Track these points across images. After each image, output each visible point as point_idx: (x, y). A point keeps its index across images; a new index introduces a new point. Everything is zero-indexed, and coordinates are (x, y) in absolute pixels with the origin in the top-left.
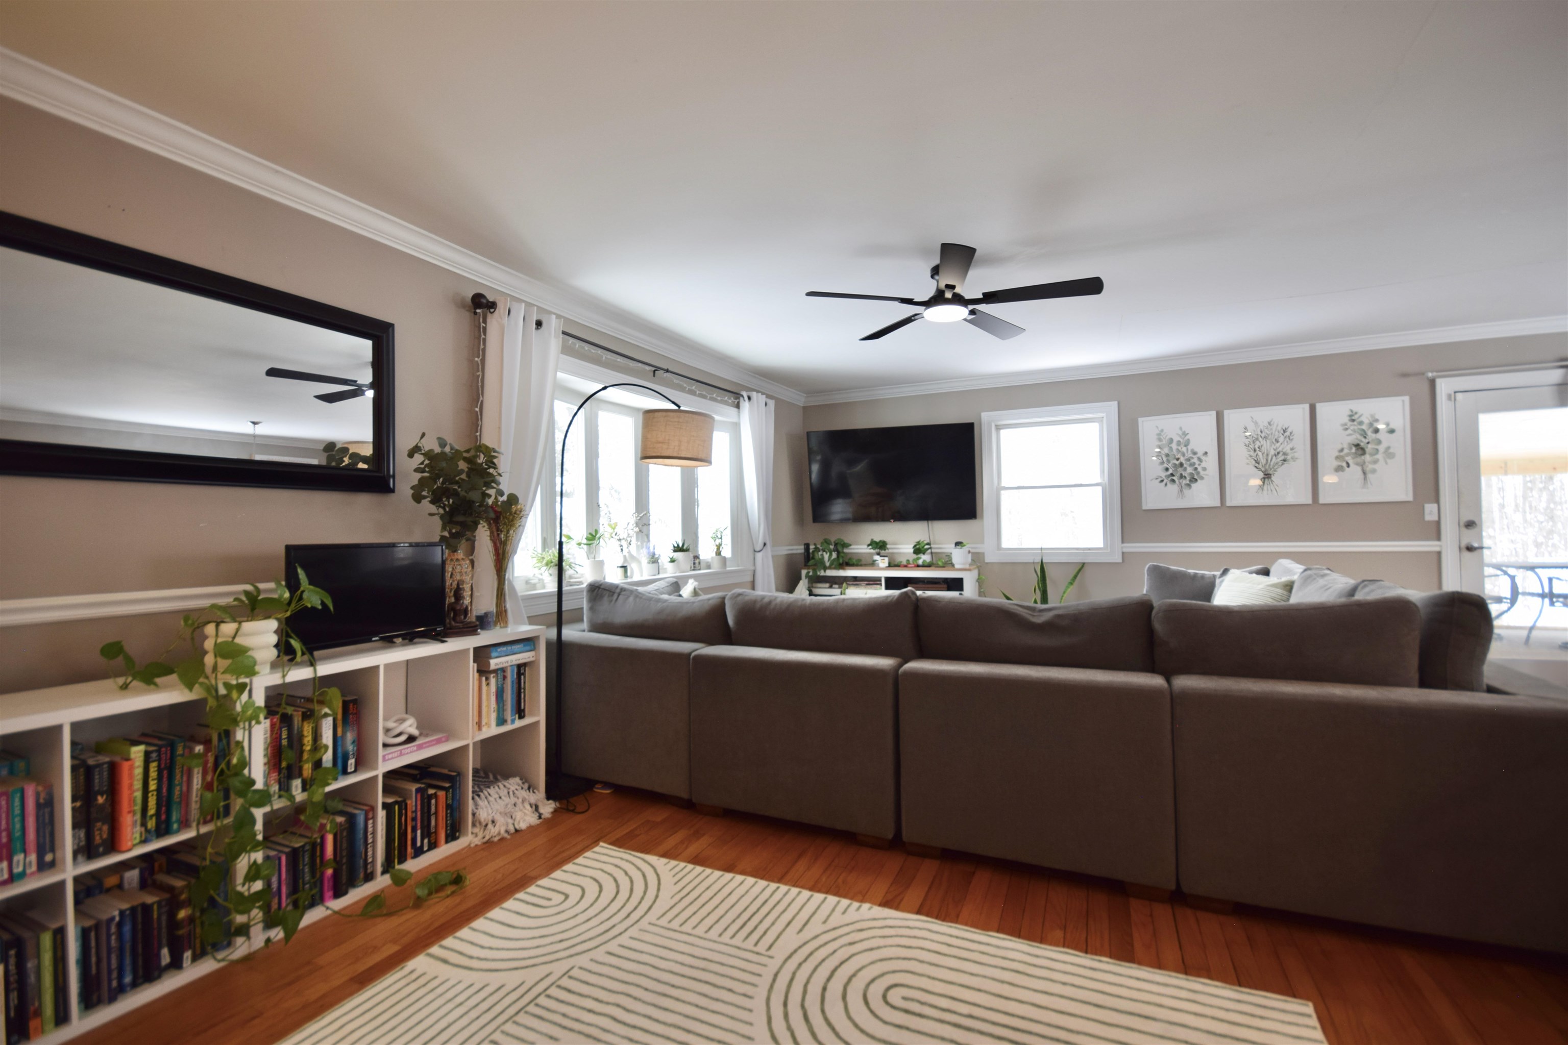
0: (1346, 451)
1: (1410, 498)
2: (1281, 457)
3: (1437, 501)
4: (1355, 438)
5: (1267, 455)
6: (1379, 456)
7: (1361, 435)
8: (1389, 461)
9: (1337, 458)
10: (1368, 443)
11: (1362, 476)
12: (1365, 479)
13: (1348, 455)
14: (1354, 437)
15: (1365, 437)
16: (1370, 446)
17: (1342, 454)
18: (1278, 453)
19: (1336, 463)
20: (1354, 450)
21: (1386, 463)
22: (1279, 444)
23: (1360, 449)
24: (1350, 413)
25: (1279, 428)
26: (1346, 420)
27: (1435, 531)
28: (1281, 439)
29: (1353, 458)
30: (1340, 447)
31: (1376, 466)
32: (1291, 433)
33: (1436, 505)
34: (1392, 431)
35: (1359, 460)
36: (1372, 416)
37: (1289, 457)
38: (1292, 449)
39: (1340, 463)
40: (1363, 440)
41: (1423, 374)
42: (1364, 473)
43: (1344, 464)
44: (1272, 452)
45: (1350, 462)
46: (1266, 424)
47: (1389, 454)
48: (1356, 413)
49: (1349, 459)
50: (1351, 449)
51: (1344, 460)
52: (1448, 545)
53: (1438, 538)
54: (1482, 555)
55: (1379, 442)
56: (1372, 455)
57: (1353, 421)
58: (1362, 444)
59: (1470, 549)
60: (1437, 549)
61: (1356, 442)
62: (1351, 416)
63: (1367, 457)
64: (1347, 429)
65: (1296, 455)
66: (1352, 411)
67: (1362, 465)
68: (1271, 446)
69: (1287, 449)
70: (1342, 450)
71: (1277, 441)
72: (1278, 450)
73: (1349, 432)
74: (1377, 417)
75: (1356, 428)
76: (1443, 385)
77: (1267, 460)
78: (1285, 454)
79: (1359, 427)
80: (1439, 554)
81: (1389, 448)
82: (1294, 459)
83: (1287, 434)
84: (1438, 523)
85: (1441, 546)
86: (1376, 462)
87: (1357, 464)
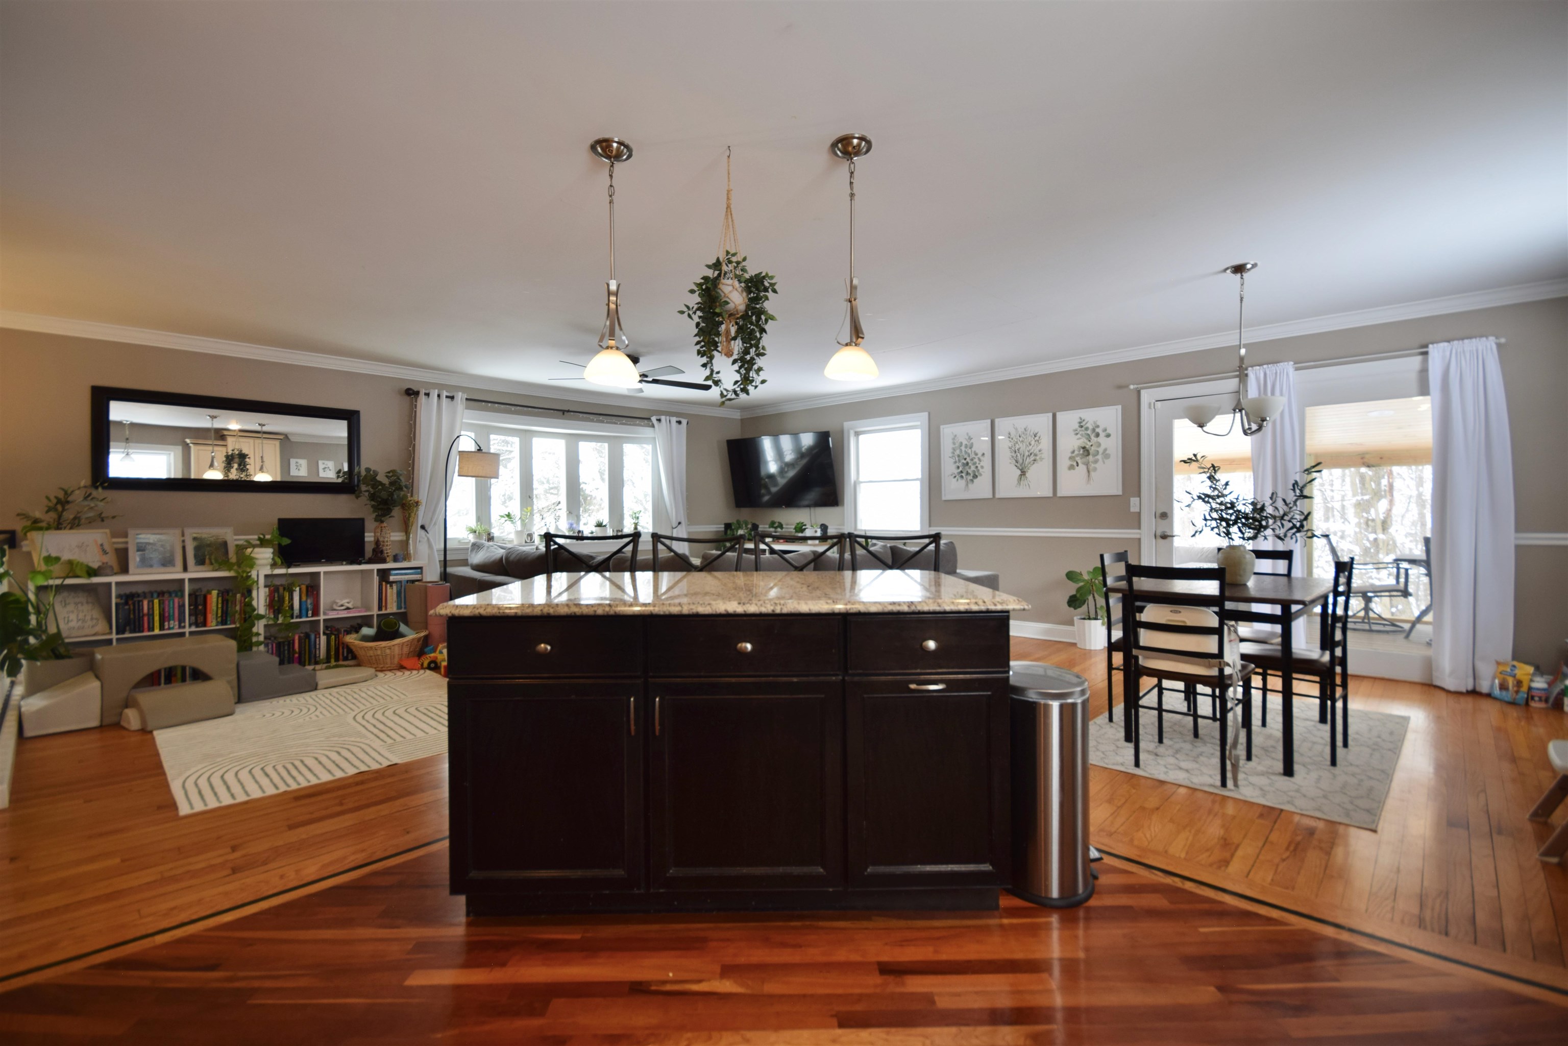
0: (1076, 452)
1: (1120, 493)
2: (1032, 458)
3: (1139, 496)
4: (1082, 442)
5: (1024, 456)
6: (1099, 457)
7: (1087, 439)
8: (1105, 461)
9: (1071, 458)
10: (1092, 445)
11: (1087, 474)
12: (1089, 476)
13: (1078, 455)
14: (1082, 440)
15: (1090, 441)
16: (1093, 448)
17: (1073, 455)
18: (1031, 454)
19: (1069, 463)
20: (1082, 450)
21: (1104, 463)
22: (1031, 447)
23: (1086, 451)
24: (1079, 420)
25: (1032, 433)
26: (1077, 426)
27: (1136, 521)
28: (1033, 443)
29: (1081, 459)
30: (1071, 450)
31: (1096, 466)
32: (1039, 437)
33: (1138, 499)
34: (1108, 436)
35: (1085, 460)
36: (1095, 423)
37: (1038, 458)
38: (1040, 451)
39: (1072, 463)
40: (1088, 443)
41: (1127, 386)
42: (1089, 472)
43: (1075, 464)
44: (1027, 454)
45: (1079, 462)
46: (1023, 430)
47: (1106, 456)
48: (1084, 420)
49: (1078, 459)
50: (1079, 451)
51: (1075, 460)
52: (1146, 533)
53: (1139, 528)
54: (1172, 543)
55: (1099, 445)
56: (1094, 456)
57: (1082, 427)
58: (1087, 447)
59: (1164, 537)
60: (1137, 536)
61: (1083, 446)
62: (1080, 423)
63: (1091, 458)
64: (1077, 434)
65: (1043, 456)
66: (1081, 419)
67: (1087, 464)
68: (1026, 448)
69: (1036, 451)
70: (1073, 452)
71: (1030, 445)
72: (1031, 452)
73: (1079, 436)
74: (1098, 423)
75: (1083, 432)
76: (1146, 395)
77: (1023, 460)
78: (1036, 455)
79: (1086, 432)
80: (1139, 539)
81: (1105, 450)
82: (1041, 459)
83: (1037, 438)
84: (1139, 514)
85: (1140, 534)
86: (1096, 462)
87: (1084, 463)
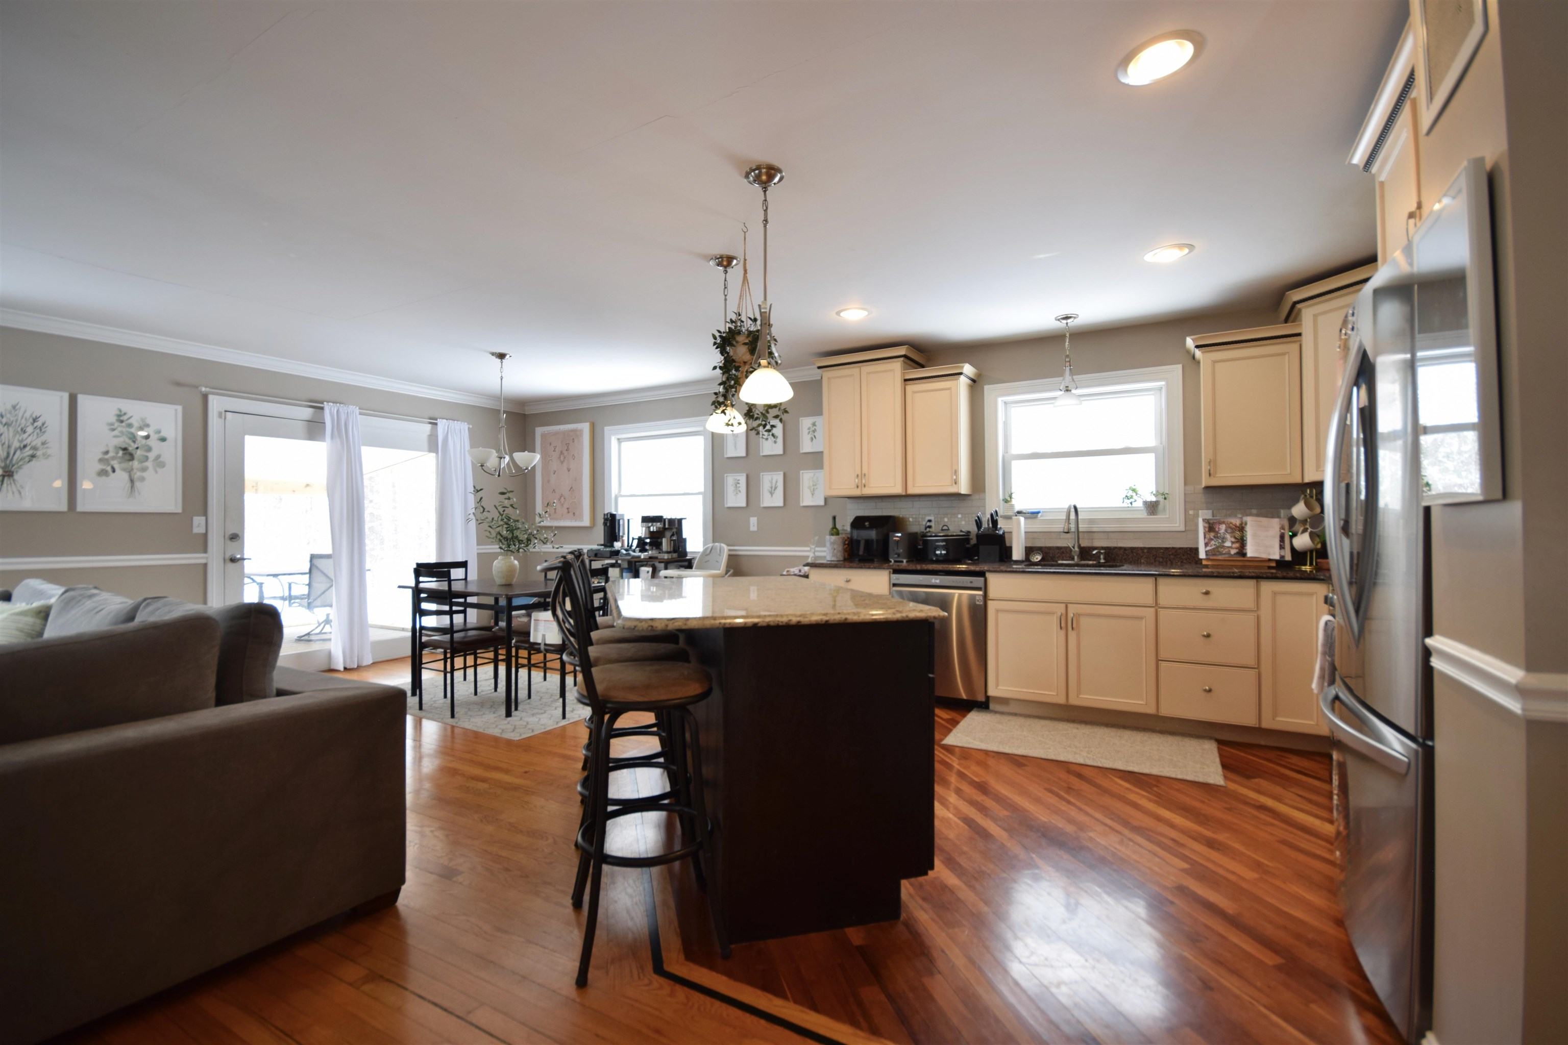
0: (111, 454)
1: (179, 510)
2: (28, 452)
3: (205, 513)
4: (122, 441)
5: (9, 447)
6: (149, 464)
7: (130, 438)
8: (158, 469)
9: (101, 460)
10: (137, 448)
11: (129, 485)
12: (132, 487)
13: (113, 458)
14: (121, 439)
15: (134, 442)
16: (139, 452)
17: (106, 457)
18: (25, 446)
19: (100, 467)
20: (121, 453)
21: (156, 472)
22: (25, 436)
23: (128, 454)
24: (118, 412)
25: (28, 415)
26: (113, 419)
27: (202, 543)
28: (30, 429)
29: (120, 463)
30: (104, 449)
31: (144, 474)
32: (43, 424)
33: (204, 518)
34: (163, 440)
35: (125, 465)
36: (143, 420)
37: (39, 453)
38: (44, 443)
39: (104, 467)
40: (132, 444)
41: (197, 387)
42: (132, 481)
43: (109, 469)
44: (16, 444)
45: (116, 466)
46: (9, 407)
47: (159, 463)
48: (125, 414)
49: (115, 463)
50: (117, 453)
51: (109, 464)
52: (214, 557)
53: (205, 551)
54: (243, 567)
55: (149, 449)
56: (141, 462)
57: (122, 422)
58: (130, 449)
59: (233, 560)
60: (204, 561)
61: (124, 446)
62: (119, 416)
63: (135, 464)
64: (114, 430)
65: (49, 452)
66: (120, 411)
67: (130, 471)
68: (15, 436)
69: (38, 442)
70: (107, 452)
71: (24, 431)
72: (25, 443)
73: (116, 433)
74: (148, 421)
75: (124, 430)
76: (215, 402)
77: (8, 454)
78: (35, 448)
79: (128, 429)
80: (205, 566)
81: (158, 457)
82: (47, 456)
83: (39, 424)
84: (205, 535)
85: (207, 558)
86: (144, 469)
87: (124, 470)
